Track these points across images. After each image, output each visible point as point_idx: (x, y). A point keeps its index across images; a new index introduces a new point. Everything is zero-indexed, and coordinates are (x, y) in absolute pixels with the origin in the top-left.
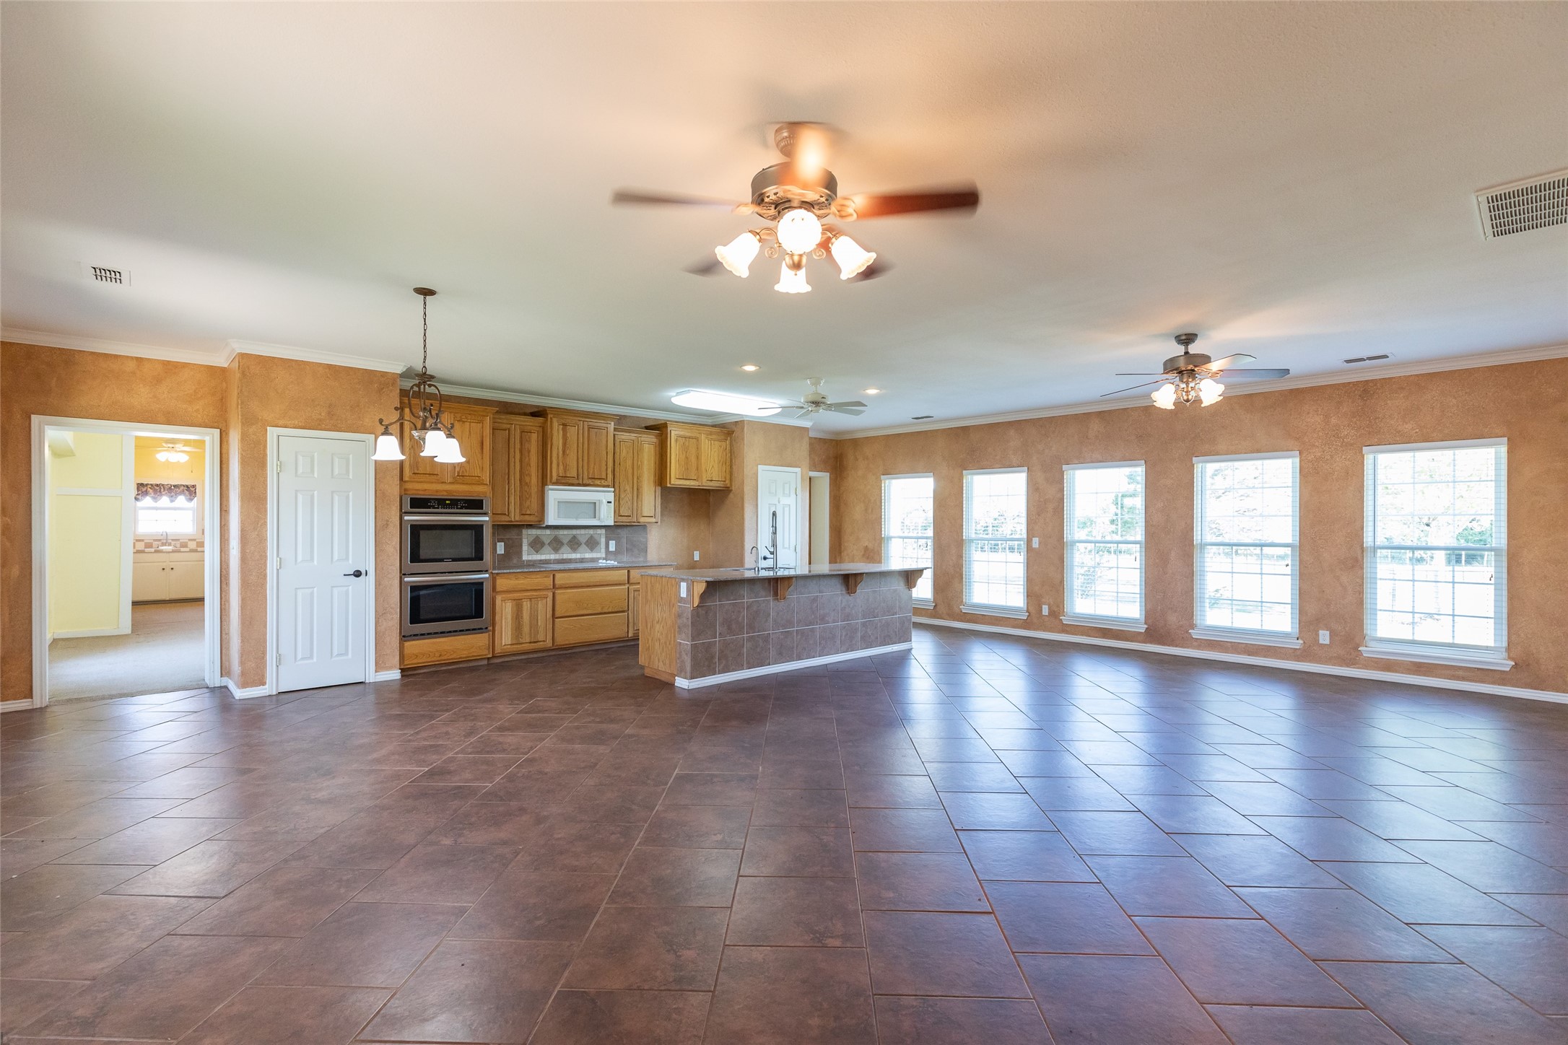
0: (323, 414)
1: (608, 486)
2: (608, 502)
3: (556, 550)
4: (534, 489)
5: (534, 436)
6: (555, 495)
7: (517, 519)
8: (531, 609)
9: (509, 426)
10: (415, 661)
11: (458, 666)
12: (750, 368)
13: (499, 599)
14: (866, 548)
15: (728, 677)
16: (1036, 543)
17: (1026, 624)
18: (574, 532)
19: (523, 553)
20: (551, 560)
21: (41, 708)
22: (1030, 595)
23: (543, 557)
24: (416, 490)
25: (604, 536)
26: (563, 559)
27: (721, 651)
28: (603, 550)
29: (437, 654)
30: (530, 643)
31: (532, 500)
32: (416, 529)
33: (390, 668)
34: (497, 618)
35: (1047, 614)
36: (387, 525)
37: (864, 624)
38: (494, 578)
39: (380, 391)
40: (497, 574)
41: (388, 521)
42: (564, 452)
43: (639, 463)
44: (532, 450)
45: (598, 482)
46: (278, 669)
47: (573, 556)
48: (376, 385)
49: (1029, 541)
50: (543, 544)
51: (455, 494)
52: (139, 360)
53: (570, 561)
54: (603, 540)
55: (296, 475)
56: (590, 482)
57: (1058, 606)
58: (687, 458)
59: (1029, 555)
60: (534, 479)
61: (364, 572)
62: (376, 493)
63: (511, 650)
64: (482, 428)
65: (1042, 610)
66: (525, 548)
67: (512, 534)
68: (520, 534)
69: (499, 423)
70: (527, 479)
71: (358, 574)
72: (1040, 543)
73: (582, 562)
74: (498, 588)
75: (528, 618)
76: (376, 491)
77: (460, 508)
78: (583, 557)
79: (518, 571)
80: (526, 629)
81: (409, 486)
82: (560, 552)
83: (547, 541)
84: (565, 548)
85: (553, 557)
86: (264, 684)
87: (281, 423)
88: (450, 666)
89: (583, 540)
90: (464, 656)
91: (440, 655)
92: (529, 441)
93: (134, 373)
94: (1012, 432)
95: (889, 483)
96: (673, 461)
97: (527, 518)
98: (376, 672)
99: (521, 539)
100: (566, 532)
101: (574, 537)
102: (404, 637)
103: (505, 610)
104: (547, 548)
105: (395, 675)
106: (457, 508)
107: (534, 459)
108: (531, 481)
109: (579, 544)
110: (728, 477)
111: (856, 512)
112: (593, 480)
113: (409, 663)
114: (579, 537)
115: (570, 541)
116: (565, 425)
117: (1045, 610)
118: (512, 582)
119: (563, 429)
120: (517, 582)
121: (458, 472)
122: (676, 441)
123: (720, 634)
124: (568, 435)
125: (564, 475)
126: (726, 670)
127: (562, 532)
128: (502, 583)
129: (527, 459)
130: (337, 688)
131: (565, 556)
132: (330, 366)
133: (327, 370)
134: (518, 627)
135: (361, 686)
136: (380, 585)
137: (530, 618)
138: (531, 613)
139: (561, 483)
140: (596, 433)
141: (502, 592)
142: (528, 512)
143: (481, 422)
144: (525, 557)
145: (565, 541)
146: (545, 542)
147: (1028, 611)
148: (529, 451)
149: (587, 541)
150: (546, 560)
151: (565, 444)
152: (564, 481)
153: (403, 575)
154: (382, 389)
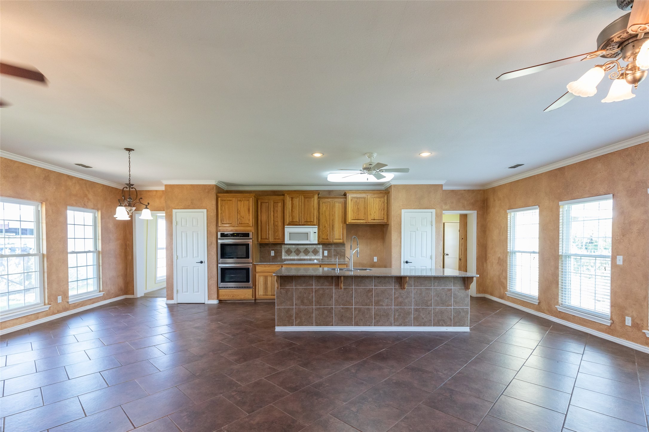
0: (190, 203)
1: (315, 225)
2: (314, 233)
3: (298, 254)
4: (280, 228)
5: (280, 204)
6: (288, 230)
7: (272, 241)
8: (271, 280)
9: (268, 201)
10: (223, 297)
11: (242, 301)
12: (317, 155)
13: (257, 275)
14: (499, 258)
15: (302, 329)
16: (620, 260)
17: (609, 330)
18: (306, 246)
19: (283, 256)
20: (295, 259)
21: (136, 298)
22: (613, 305)
23: (292, 258)
24: (224, 230)
25: (322, 248)
26: (300, 259)
27: (297, 314)
28: (321, 255)
29: (232, 296)
30: (271, 295)
31: (279, 232)
32: (223, 246)
33: (213, 299)
34: (257, 283)
35: (630, 325)
36: (211, 243)
37: (416, 310)
38: (255, 266)
39: (208, 192)
40: (257, 265)
41: (212, 242)
42: (292, 210)
43: (333, 213)
44: (278, 211)
45: (309, 223)
46: (177, 295)
47: (306, 257)
48: (207, 190)
49: (614, 259)
50: (291, 252)
51: (238, 231)
52: (156, 191)
53: (304, 260)
54: (321, 251)
55: (182, 226)
56: (305, 223)
57: (642, 320)
58: (358, 209)
59: (613, 270)
60: (280, 224)
61: (203, 262)
62: (207, 232)
63: (263, 297)
64: (249, 203)
65: (625, 321)
66: (283, 253)
67: (278, 248)
68: (281, 247)
69: (265, 200)
70: (276, 223)
71: (201, 262)
72: (624, 261)
73: (310, 260)
74: (257, 270)
75: (270, 284)
76: (207, 231)
77: (240, 237)
78: (311, 258)
79: (265, 263)
80: (269, 289)
81: (220, 228)
82: (299, 255)
83: (293, 251)
84: (302, 254)
85: (296, 257)
86: (173, 299)
87: (177, 207)
88: (239, 301)
89: (311, 250)
90: (243, 298)
91: (233, 296)
92: (277, 207)
93: (155, 195)
94: (599, 166)
95: (514, 215)
96: (349, 211)
97: (277, 240)
98: (208, 300)
99: (282, 249)
100: (302, 246)
101: (306, 249)
102: (218, 288)
103: (260, 281)
104: (293, 254)
105: (215, 302)
106: (239, 237)
107: (279, 214)
108: (278, 224)
109: (309, 252)
110: (386, 217)
111: (494, 235)
112: (307, 222)
113: (221, 298)
114: (309, 249)
115: (304, 251)
116: (292, 198)
117: (628, 321)
118: (263, 268)
119: (291, 200)
120: (265, 268)
121: (239, 222)
122: (352, 200)
123: (296, 304)
124: (294, 202)
125: (292, 221)
126: (300, 324)
127: (300, 246)
128: (258, 269)
129: (276, 215)
130: (195, 304)
131: (302, 258)
132: (191, 185)
133: (191, 187)
134: (266, 288)
135: (203, 304)
136: (209, 267)
137: (271, 284)
138: (271, 282)
139: (291, 225)
140: (308, 200)
141: (259, 272)
142: (277, 238)
143: (248, 200)
144: (283, 257)
145: (302, 251)
146: (292, 251)
147: (611, 319)
148: (277, 211)
149: (313, 251)
150: (293, 259)
151: (292, 207)
152: (293, 223)
153: (218, 263)
154: (209, 191)
